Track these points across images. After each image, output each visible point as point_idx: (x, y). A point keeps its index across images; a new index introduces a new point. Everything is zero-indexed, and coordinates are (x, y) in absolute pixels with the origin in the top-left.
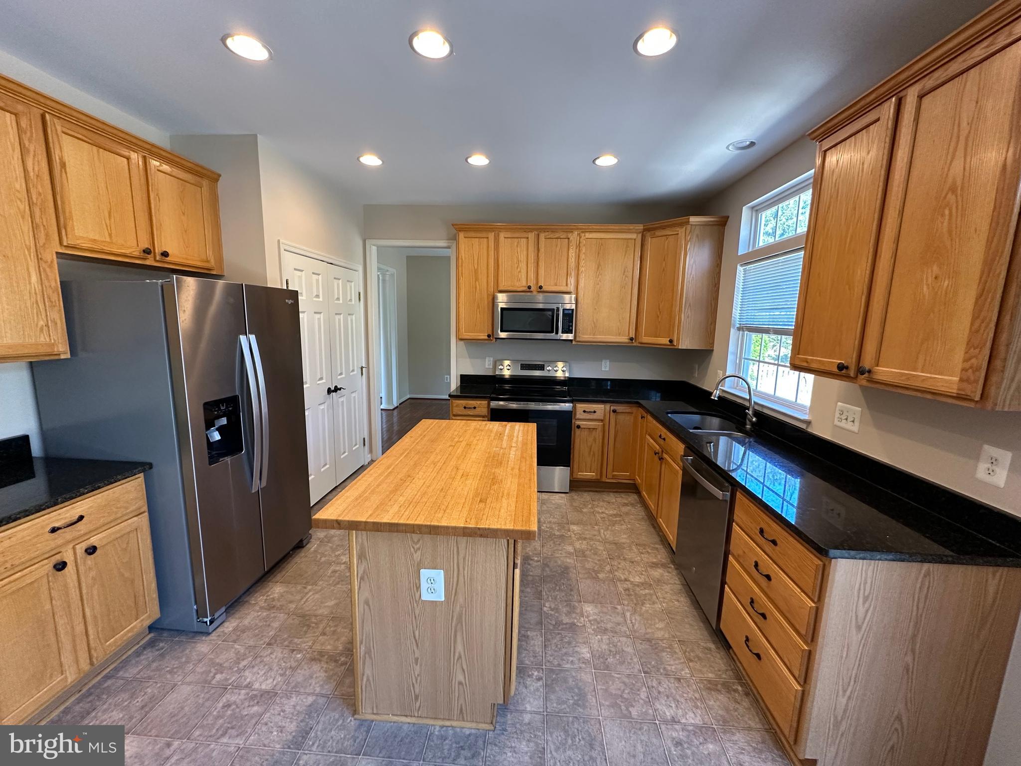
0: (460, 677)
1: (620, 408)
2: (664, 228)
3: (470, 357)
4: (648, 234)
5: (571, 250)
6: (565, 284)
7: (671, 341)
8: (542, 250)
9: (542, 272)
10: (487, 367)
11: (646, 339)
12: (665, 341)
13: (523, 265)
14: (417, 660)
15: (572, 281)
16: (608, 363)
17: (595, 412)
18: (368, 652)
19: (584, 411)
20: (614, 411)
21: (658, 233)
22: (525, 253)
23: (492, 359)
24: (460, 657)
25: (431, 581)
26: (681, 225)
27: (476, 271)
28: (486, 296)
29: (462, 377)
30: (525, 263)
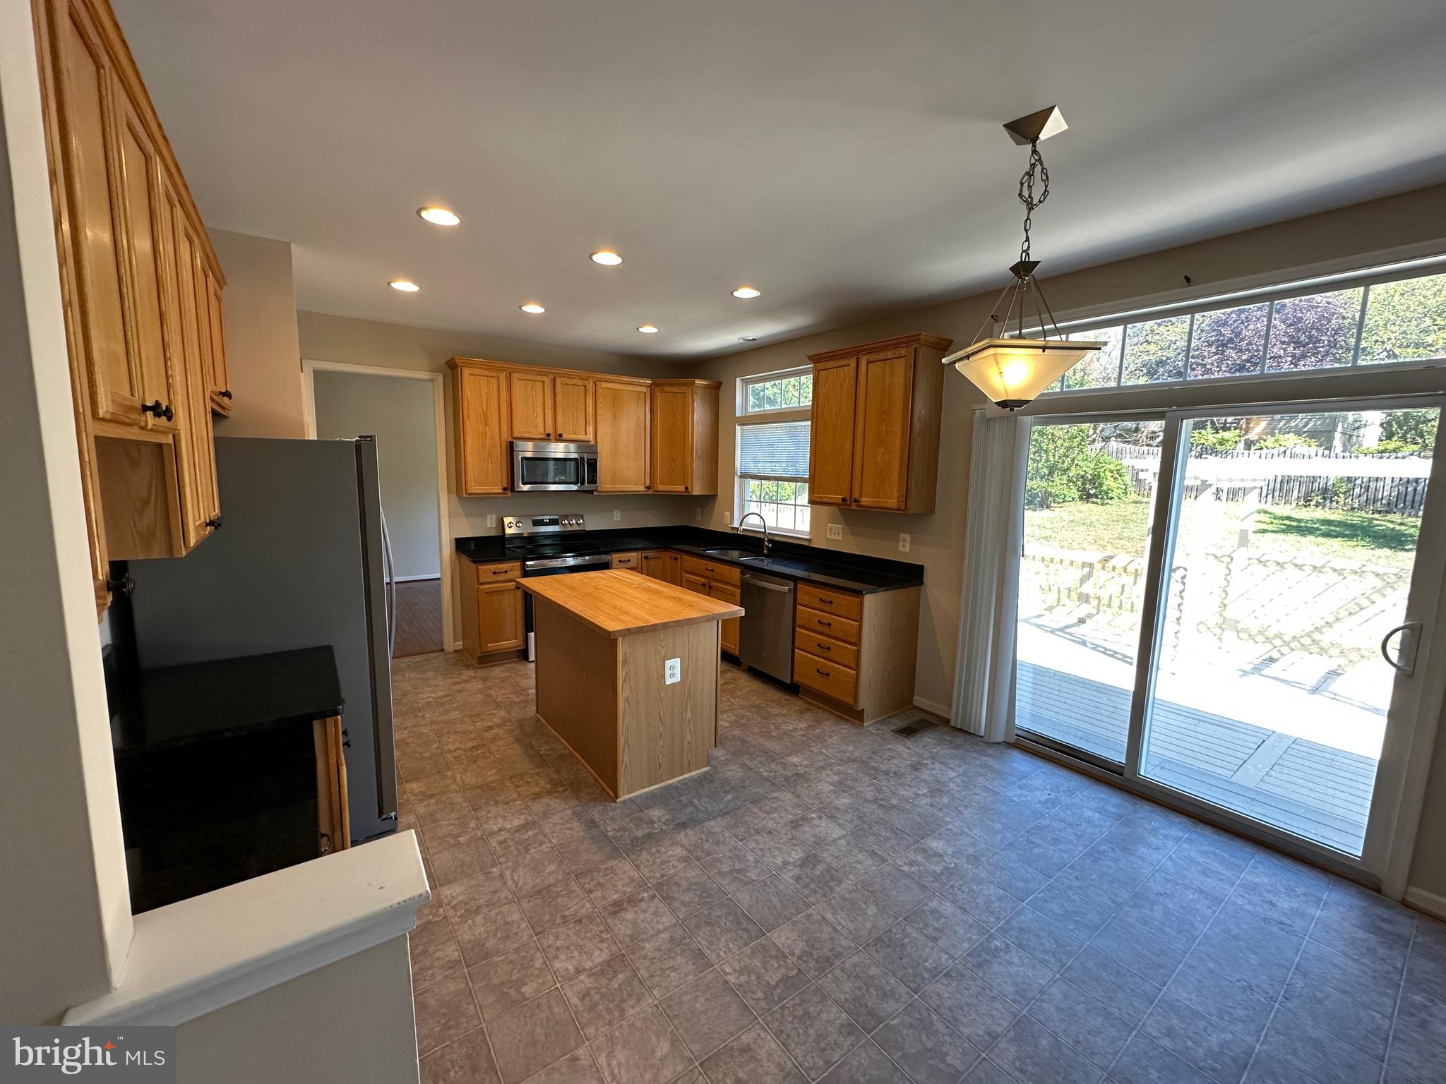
0: (689, 738)
1: (650, 554)
2: (671, 385)
3: (466, 516)
4: (657, 390)
5: (588, 399)
6: (584, 433)
7: (686, 488)
8: (559, 396)
9: (559, 418)
10: (489, 525)
11: (661, 488)
12: (682, 488)
13: (539, 411)
14: (661, 735)
15: (590, 429)
16: (619, 513)
17: (629, 560)
18: (626, 741)
19: (620, 561)
20: (646, 558)
21: (667, 389)
22: (541, 397)
23: (494, 516)
24: (689, 722)
25: (672, 667)
26: (688, 385)
27: (485, 414)
28: (498, 443)
29: (457, 540)
30: (541, 408)
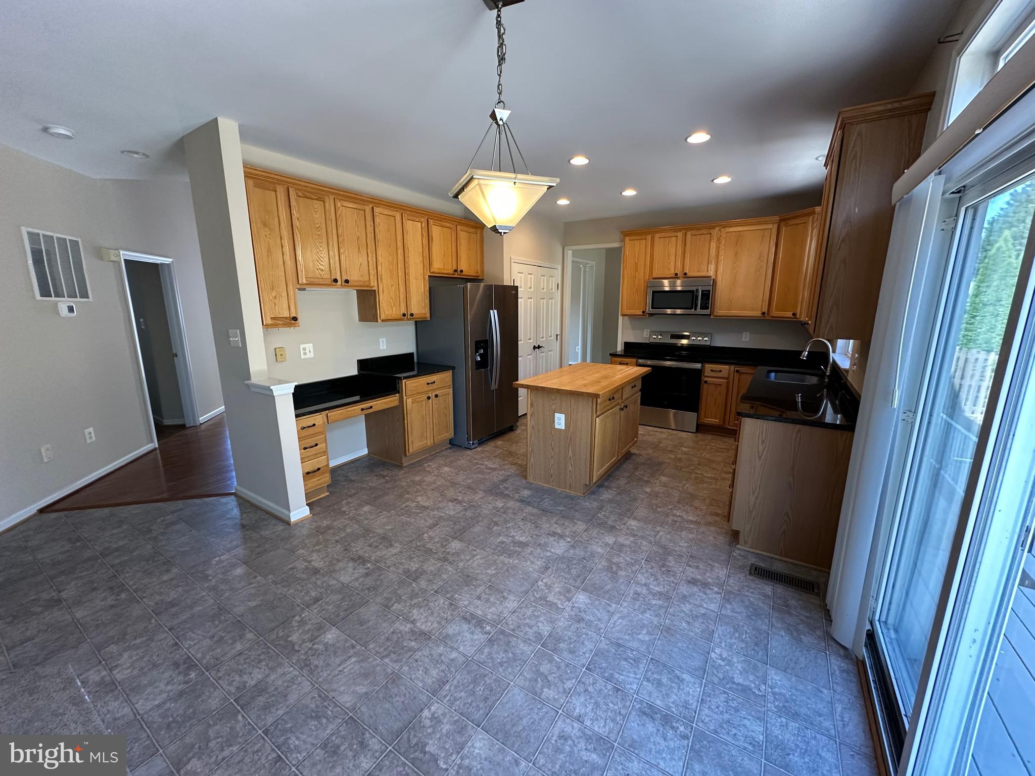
1: (743, 369)
2: (796, 217)
3: (633, 329)
4: (782, 224)
5: (712, 243)
6: (706, 271)
7: (794, 314)
8: (688, 245)
9: (687, 261)
10: (645, 336)
11: (775, 313)
12: (790, 314)
13: (673, 257)
14: (552, 457)
15: (712, 267)
16: (748, 335)
17: (720, 371)
18: (532, 450)
19: (712, 370)
20: (737, 371)
21: (790, 222)
22: (674, 249)
23: (649, 330)
24: (570, 458)
25: (560, 419)
26: (808, 215)
27: (636, 264)
28: (643, 282)
29: (625, 343)
30: (674, 255)
